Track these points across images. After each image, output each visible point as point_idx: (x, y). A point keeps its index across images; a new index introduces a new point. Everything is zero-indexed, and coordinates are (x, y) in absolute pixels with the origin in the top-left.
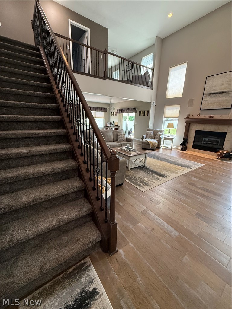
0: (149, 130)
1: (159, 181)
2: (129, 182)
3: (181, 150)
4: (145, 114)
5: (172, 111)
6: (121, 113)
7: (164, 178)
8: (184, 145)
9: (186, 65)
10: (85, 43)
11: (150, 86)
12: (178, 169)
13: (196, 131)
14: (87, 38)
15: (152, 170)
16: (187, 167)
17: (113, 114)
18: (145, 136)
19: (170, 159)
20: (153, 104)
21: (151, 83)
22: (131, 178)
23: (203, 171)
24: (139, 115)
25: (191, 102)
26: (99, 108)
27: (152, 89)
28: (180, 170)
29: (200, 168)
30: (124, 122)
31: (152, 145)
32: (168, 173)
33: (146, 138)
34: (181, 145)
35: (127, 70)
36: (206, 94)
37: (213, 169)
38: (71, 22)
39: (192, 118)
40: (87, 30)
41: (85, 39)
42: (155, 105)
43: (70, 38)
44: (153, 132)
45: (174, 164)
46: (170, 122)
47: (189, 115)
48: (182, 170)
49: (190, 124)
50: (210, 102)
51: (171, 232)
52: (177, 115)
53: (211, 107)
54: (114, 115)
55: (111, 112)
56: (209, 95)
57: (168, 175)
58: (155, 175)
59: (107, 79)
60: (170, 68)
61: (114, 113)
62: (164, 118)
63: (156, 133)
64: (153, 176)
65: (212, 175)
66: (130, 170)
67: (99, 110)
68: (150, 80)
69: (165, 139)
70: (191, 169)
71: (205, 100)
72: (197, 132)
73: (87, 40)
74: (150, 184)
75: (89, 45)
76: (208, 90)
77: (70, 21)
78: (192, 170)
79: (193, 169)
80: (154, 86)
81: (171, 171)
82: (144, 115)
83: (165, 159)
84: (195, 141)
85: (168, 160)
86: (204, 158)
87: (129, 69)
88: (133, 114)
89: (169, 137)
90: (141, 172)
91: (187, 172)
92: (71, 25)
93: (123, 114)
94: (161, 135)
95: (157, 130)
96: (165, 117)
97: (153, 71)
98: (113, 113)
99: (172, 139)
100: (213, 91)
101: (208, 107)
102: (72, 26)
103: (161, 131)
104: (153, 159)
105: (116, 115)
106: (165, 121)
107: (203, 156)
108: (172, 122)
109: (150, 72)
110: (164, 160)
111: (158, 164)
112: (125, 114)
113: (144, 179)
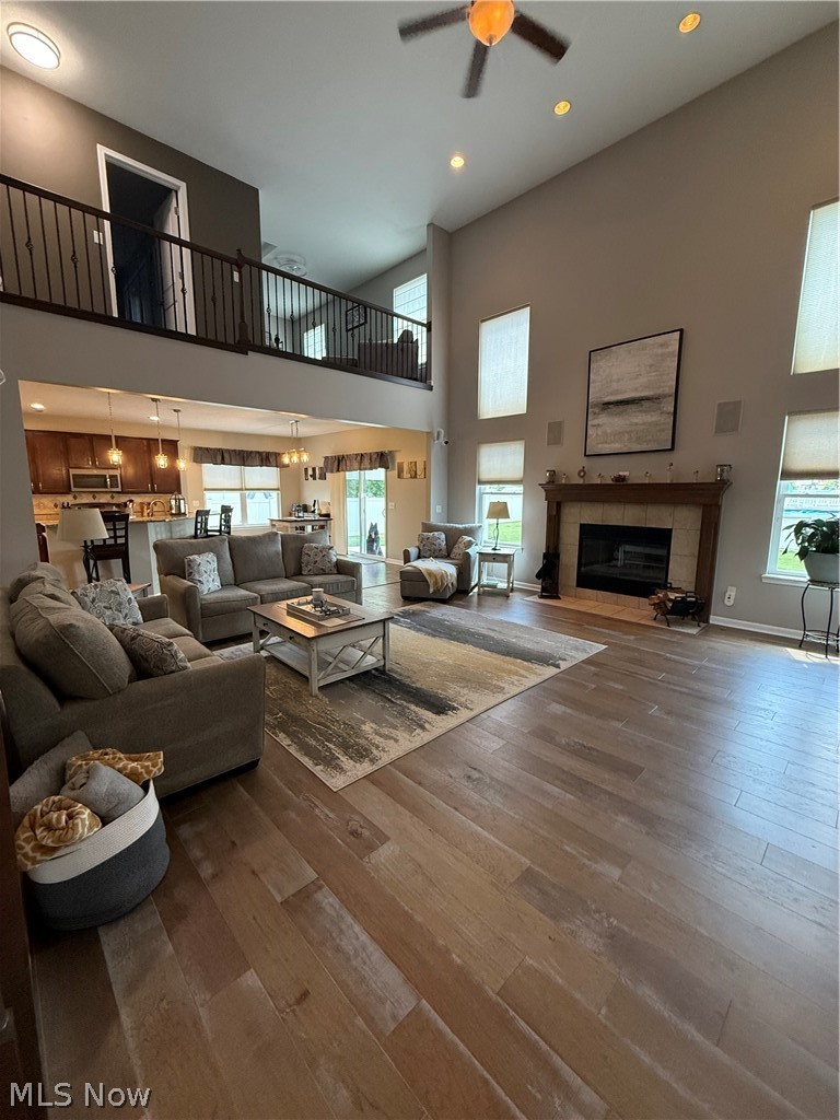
0: (428, 528)
1: (418, 731)
2: (292, 750)
3: (542, 597)
4: (418, 473)
5: (502, 461)
6: (338, 471)
7: (443, 717)
8: (548, 577)
9: (525, 314)
10: (171, 230)
11: (421, 376)
12: (510, 672)
13: (583, 527)
14: (177, 213)
15: (408, 686)
16: (544, 659)
17: (314, 476)
18: (413, 551)
19: (492, 634)
20: (438, 439)
21: (424, 371)
22: (308, 728)
23: (595, 674)
24: (399, 477)
25: (555, 433)
26: (258, 452)
27: (431, 388)
28: (516, 674)
29: (588, 661)
30: (352, 504)
31: (436, 583)
32: (465, 691)
33: (419, 557)
34: (539, 576)
35: (350, 327)
36: (596, 405)
37: (631, 661)
38: (106, 155)
39: (563, 482)
40: (175, 188)
41: (172, 218)
42: (446, 443)
43: (106, 208)
44: (443, 536)
45: (499, 653)
46: (495, 499)
47: (553, 473)
48: (523, 676)
49: (559, 505)
50: (610, 431)
51: (382, 1001)
52: (519, 474)
53: (616, 447)
54: (315, 479)
55: (306, 469)
56: (604, 409)
57: (463, 700)
58: (413, 707)
59: (249, 353)
60: (483, 321)
61: (314, 469)
62: (478, 487)
63: (453, 537)
64: (402, 713)
65: (621, 687)
66: (315, 690)
67: (258, 461)
68: (422, 359)
69: (484, 557)
70: (558, 666)
71: (596, 422)
72: (586, 530)
73: (178, 221)
74: (377, 747)
75: (185, 236)
76: (596, 394)
77: (102, 152)
78: (558, 670)
79: (564, 665)
80: (436, 379)
81: (480, 683)
82: (415, 477)
83: (473, 634)
84: (583, 561)
85: (484, 636)
86: (611, 623)
87: (356, 324)
88: (379, 474)
89: (497, 552)
90: (364, 695)
91: (539, 680)
92: (107, 163)
93: (347, 473)
94: (469, 544)
95: (457, 526)
96: (481, 483)
97: (429, 330)
98: (310, 472)
99: (506, 558)
100: (612, 394)
101: (606, 446)
102: (112, 168)
103: (470, 532)
104: (430, 638)
105: (323, 477)
106: (481, 494)
107: (608, 615)
108: (502, 499)
109: (420, 335)
110: (468, 638)
111: (441, 659)
112: (352, 475)
113: (363, 727)
